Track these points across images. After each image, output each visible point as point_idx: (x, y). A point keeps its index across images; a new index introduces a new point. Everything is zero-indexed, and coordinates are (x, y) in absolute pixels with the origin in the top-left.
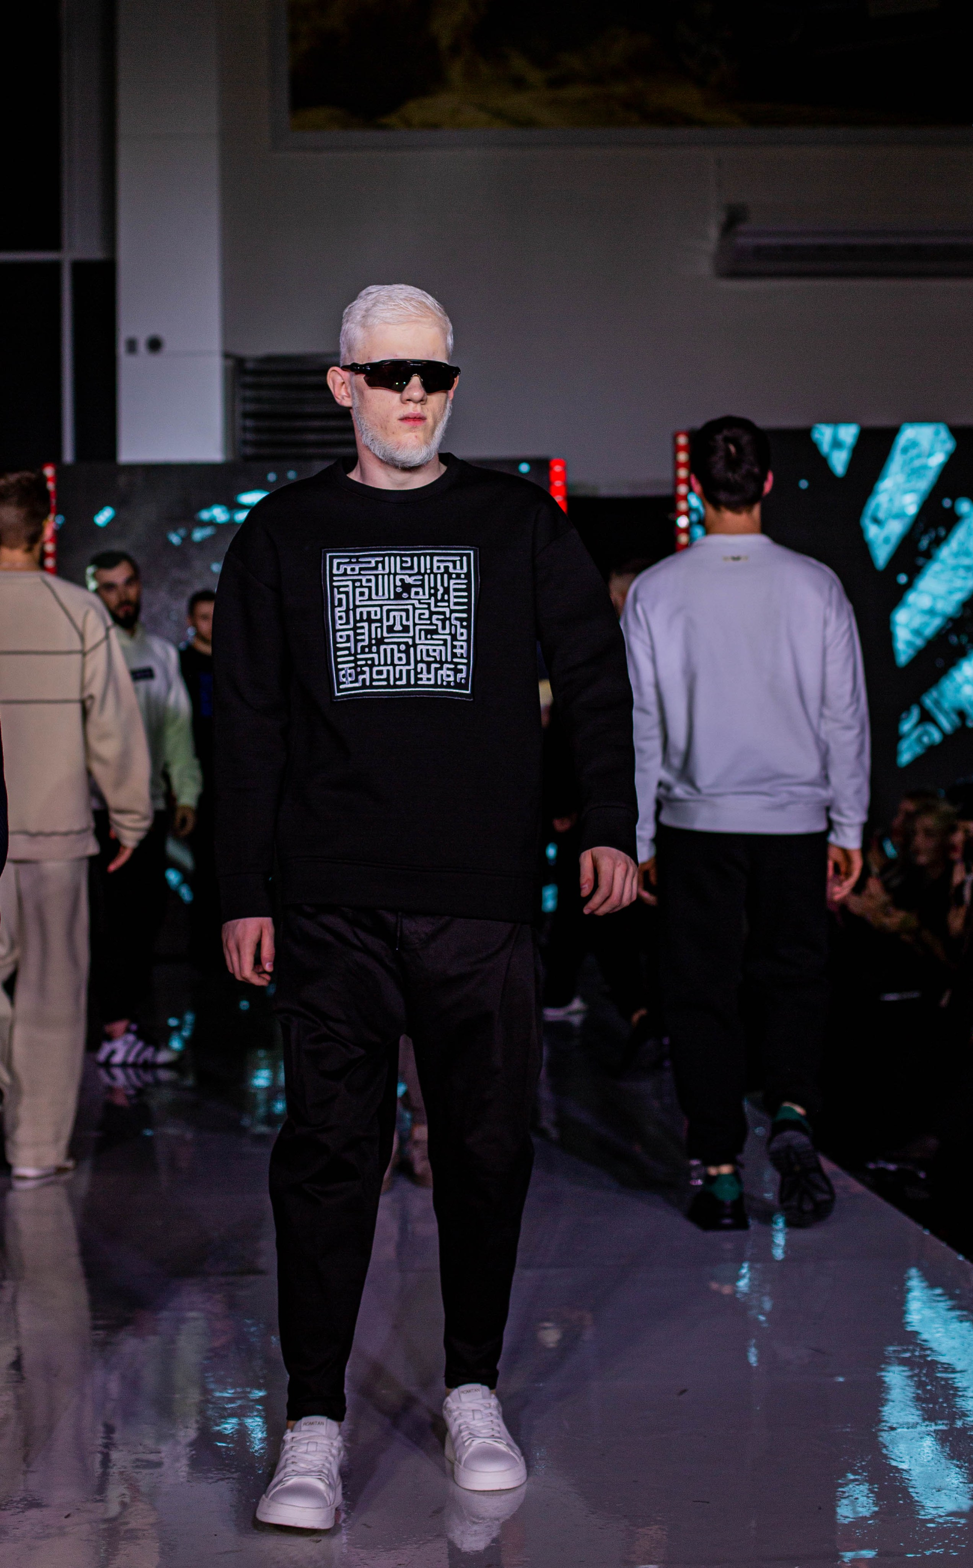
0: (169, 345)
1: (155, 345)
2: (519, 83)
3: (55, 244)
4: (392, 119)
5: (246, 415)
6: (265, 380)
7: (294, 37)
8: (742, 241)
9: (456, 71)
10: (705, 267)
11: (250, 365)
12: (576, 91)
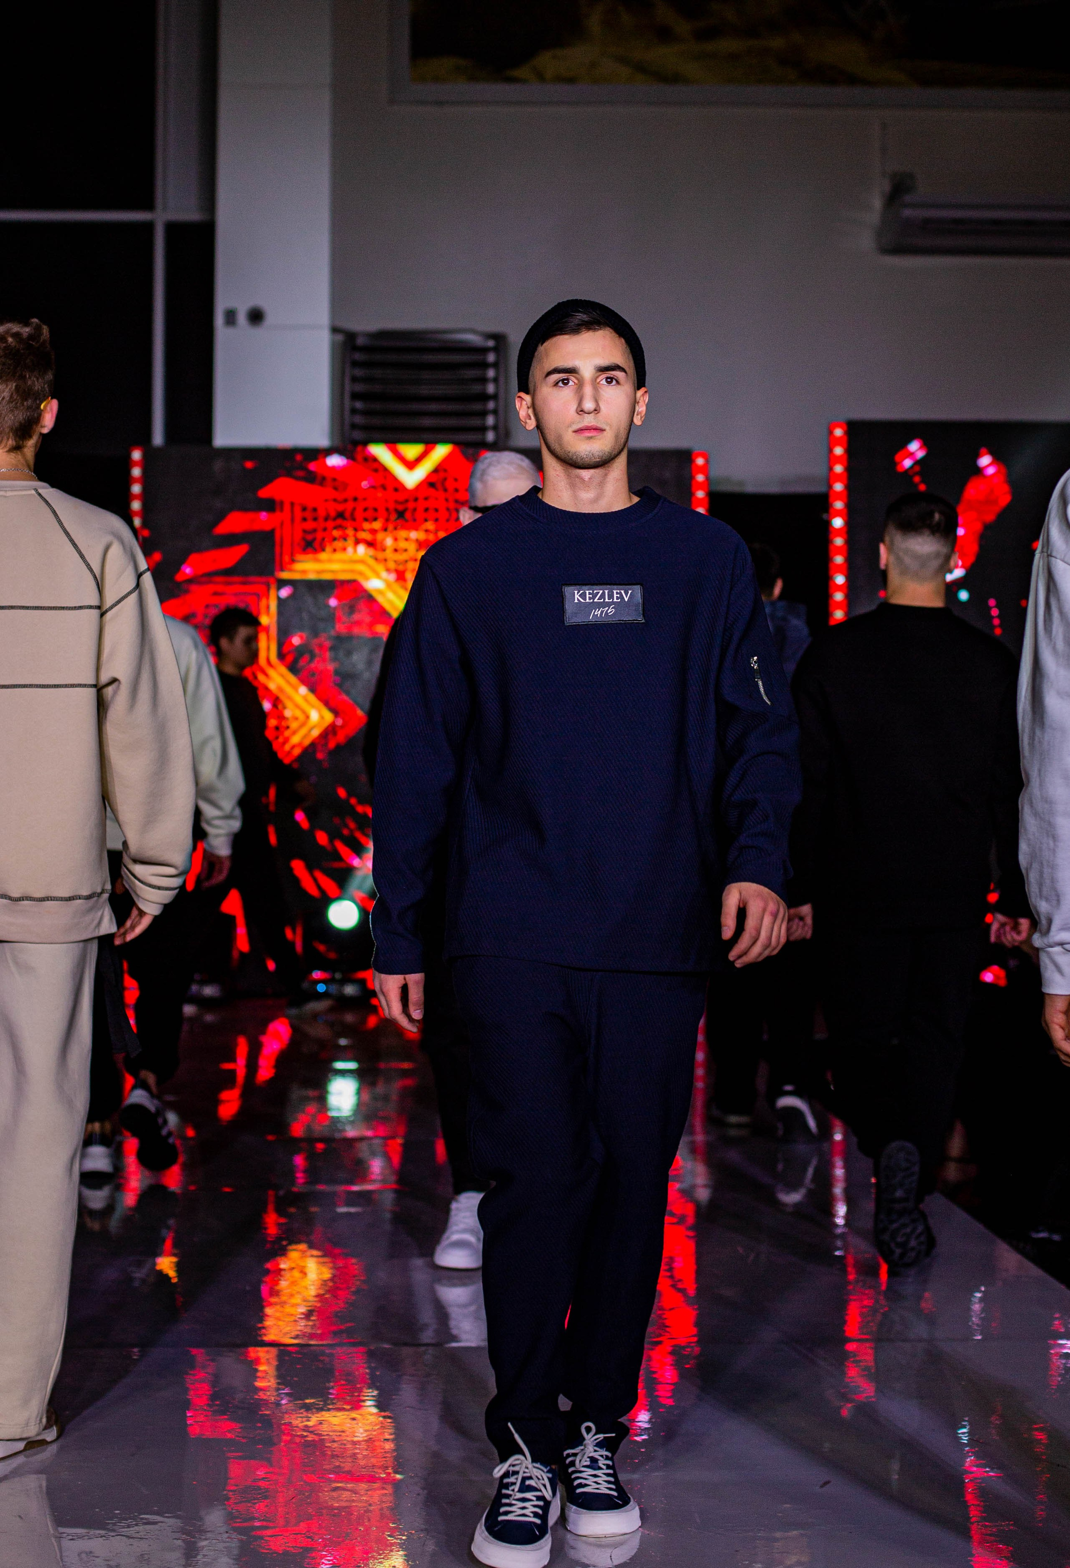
0: (270, 319)
1: (256, 317)
2: (665, 35)
3: (148, 204)
4: (523, 72)
5: (356, 396)
6: (378, 357)
8: (907, 213)
9: (594, 20)
10: (866, 241)
11: (360, 341)
12: (727, 45)
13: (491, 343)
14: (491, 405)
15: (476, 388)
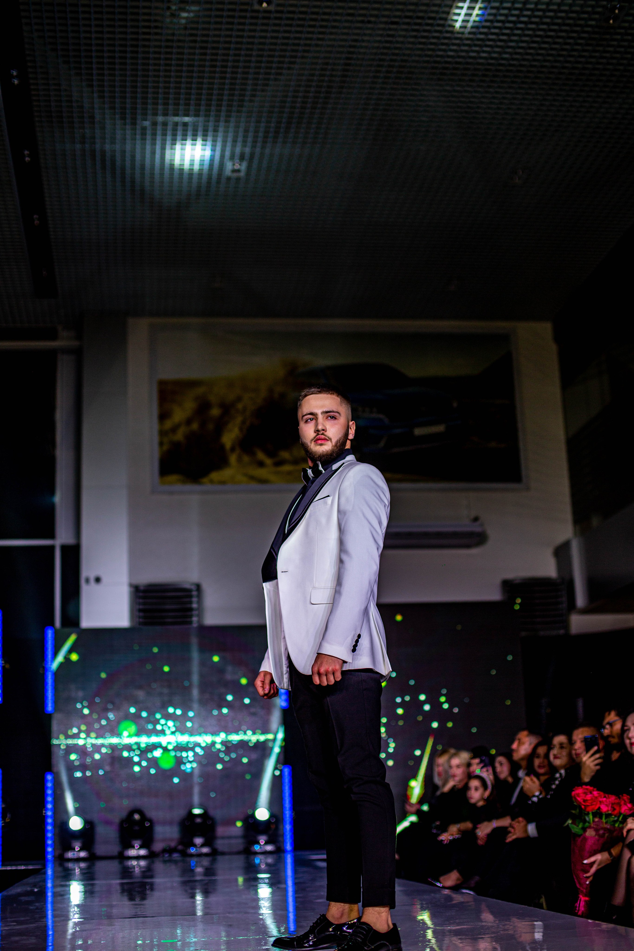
0: (104, 580)
1: (98, 580)
2: (261, 464)
3: (53, 537)
4: (205, 480)
5: (140, 610)
6: (148, 595)
7: (161, 444)
9: (233, 459)
11: (142, 588)
12: (287, 468)
13: (193, 587)
14: (195, 613)
15: (188, 606)
